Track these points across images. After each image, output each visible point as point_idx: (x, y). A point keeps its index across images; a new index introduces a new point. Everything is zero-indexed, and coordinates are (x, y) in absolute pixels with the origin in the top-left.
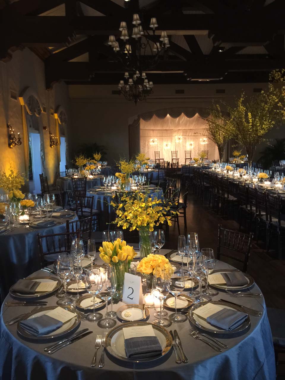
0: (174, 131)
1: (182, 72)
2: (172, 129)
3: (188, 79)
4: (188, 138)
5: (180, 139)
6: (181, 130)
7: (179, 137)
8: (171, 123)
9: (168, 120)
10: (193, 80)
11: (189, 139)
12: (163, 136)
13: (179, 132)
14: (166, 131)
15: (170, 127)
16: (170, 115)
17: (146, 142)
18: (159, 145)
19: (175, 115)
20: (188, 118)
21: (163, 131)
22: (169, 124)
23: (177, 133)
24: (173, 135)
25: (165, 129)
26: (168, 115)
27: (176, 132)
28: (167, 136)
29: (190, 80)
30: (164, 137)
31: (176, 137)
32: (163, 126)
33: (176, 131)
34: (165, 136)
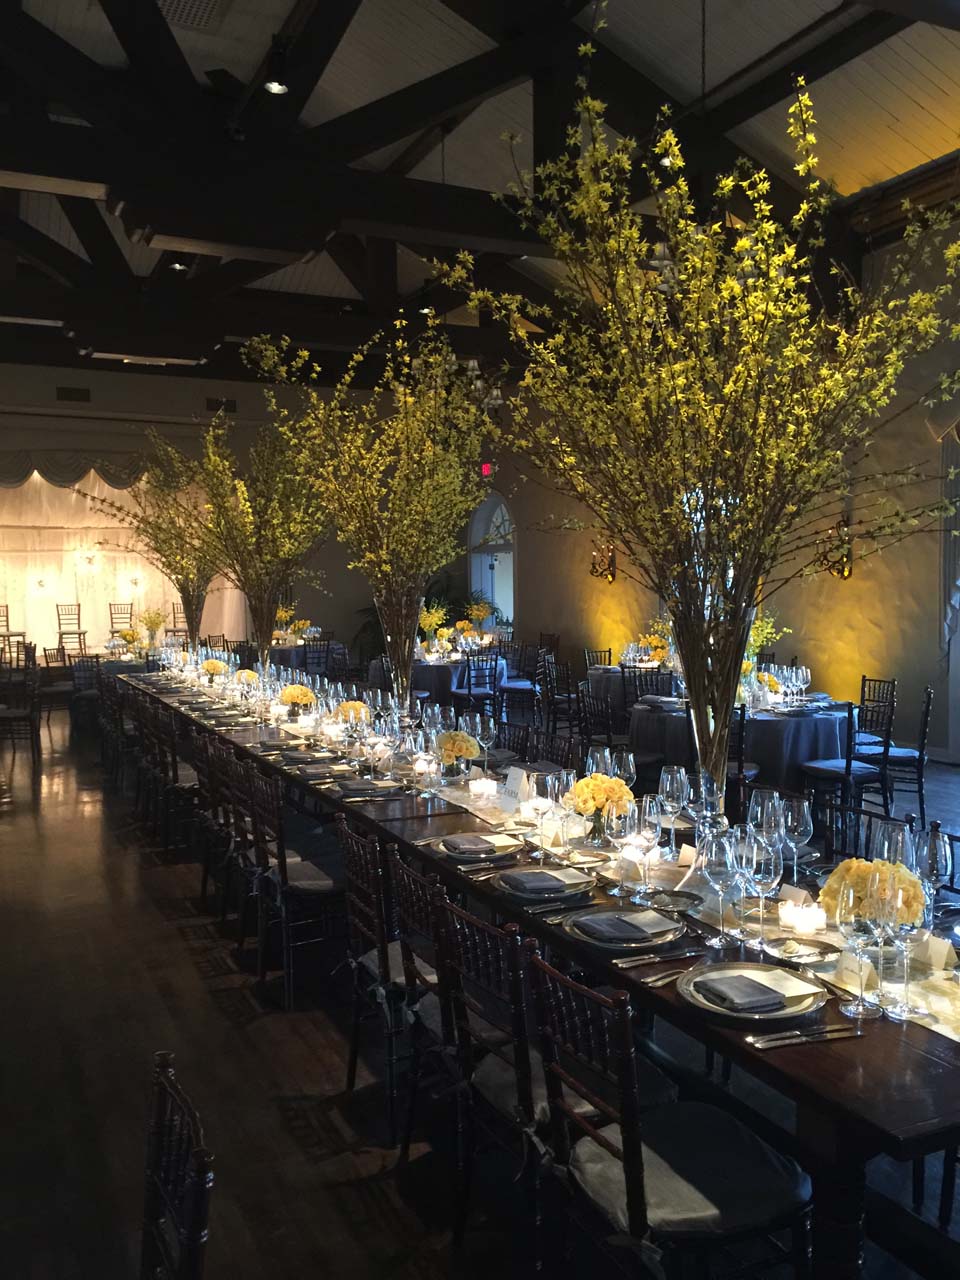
0: (68, 534)
1: (60, 324)
2: (60, 525)
3: (83, 352)
4: (125, 558)
5: (94, 561)
6: (97, 531)
7: (90, 556)
8: (52, 505)
9: (38, 491)
10: (96, 355)
11: (129, 562)
12: (26, 551)
13: (87, 535)
14: (35, 532)
15: (48, 520)
16: (43, 473)
18: (9, 583)
19: (64, 474)
20: (116, 490)
21: (24, 531)
22: (45, 505)
23: (81, 540)
24: (66, 547)
25: (30, 524)
26: (36, 475)
27: (78, 537)
28: (43, 551)
29: (88, 355)
30: (29, 554)
31: (75, 552)
32: (20, 514)
33: (75, 534)
34: (35, 551)
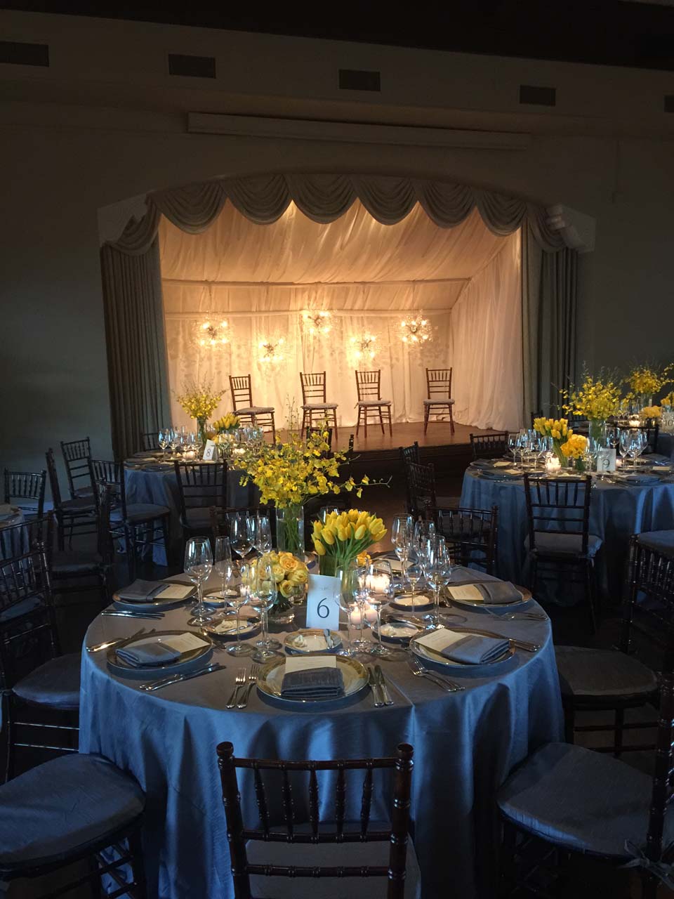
0: (297, 290)
4: (352, 319)
5: (324, 322)
6: (326, 286)
7: (319, 316)
13: (316, 291)
14: (263, 288)
16: (300, 204)
17: (178, 334)
18: (234, 349)
21: (251, 288)
23: (310, 297)
24: (292, 307)
25: (260, 280)
26: (292, 208)
27: (307, 294)
28: (269, 311)
30: (254, 316)
31: (305, 314)
32: (257, 264)
33: (304, 290)
